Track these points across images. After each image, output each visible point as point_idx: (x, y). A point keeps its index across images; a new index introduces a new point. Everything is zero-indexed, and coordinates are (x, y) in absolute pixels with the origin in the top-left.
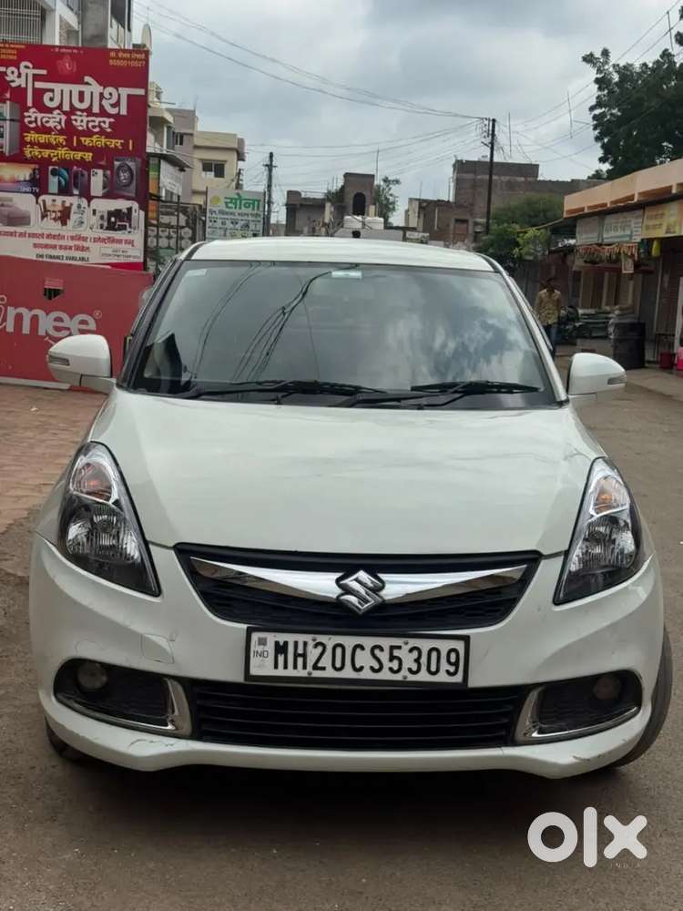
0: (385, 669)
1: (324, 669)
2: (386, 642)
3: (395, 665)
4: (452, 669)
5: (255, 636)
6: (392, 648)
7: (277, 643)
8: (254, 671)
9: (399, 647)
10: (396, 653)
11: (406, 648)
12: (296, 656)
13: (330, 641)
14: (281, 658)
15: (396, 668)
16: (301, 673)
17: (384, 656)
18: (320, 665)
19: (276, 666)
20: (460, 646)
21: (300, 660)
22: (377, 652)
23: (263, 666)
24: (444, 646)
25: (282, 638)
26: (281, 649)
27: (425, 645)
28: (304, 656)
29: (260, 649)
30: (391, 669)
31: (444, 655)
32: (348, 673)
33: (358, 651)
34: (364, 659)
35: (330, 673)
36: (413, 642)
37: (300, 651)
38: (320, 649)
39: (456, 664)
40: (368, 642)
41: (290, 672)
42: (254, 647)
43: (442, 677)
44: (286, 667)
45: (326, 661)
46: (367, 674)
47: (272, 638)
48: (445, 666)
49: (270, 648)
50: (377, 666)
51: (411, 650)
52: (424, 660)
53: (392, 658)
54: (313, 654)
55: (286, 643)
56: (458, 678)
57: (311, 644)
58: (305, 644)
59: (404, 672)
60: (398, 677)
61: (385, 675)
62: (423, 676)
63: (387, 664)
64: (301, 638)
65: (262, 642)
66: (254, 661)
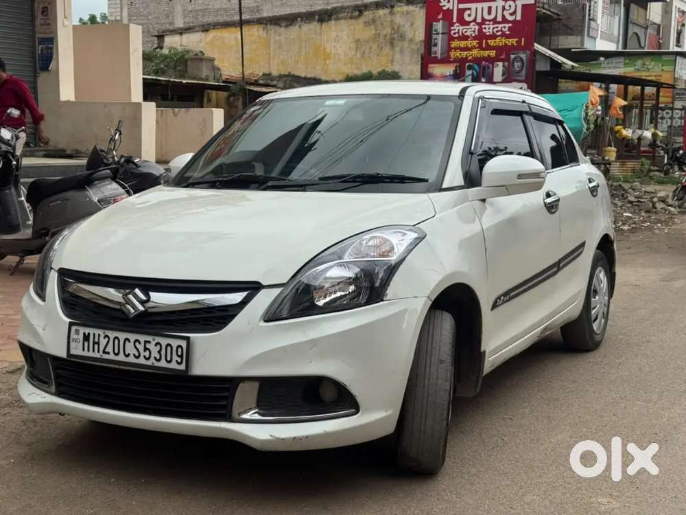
0: (142, 357)
1: (108, 353)
2: (142, 338)
3: (147, 354)
4: (179, 360)
5: (74, 328)
6: (146, 342)
7: (84, 333)
8: (73, 352)
9: (149, 342)
10: (148, 346)
11: (154, 343)
12: (94, 343)
13: (112, 334)
14: (86, 344)
15: (147, 357)
16: (97, 355)
17: (141, 347)
18: (106, 350)
19: (84, 350)
20: (184, 344)
21: (96, 346)
22: (137, 344)
23: (77, 350)
24: (175, 343)
25: (87, 330)
26: (86, 338)
27: (164, 341)
28: (98, 343)
29: (76, 337)
30: (145, 357)
31: (174, 349)
32: (121, 358)
33: (127, 343)
34: (130, 348)
35: (112, 357)
36: (158, 339)
37: (96, 340)
38: (107, 339)
39: (181, 356)
40: (132, 337)
41: (91, 354)
42: (73, 336)
43: (173, 365)
44: (88, 350)
45: (110, 349)
46: (131, 359)
47: (83, 330)
48: (175, 358)
49: (81, 337)
50: (137, 354)
51: (156, 344)
52: (163, 352)
53: (146, 349)
54: (103, 342)
55: (89, 334)
56: (183, 367)
57: (102, 336)
58: (99, 335)
59: (152, 359)
60: (149, 363)
61: (142, 361)
62: (163, 364)
63: (143, 353)
64: (97, 331)
65: (77, 332)
66: (73, 345)
